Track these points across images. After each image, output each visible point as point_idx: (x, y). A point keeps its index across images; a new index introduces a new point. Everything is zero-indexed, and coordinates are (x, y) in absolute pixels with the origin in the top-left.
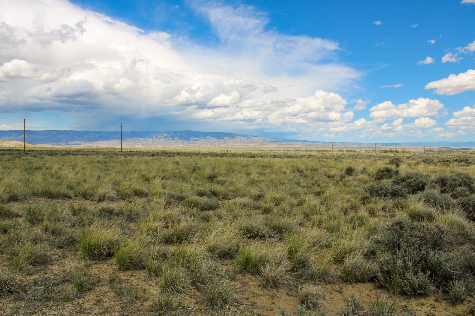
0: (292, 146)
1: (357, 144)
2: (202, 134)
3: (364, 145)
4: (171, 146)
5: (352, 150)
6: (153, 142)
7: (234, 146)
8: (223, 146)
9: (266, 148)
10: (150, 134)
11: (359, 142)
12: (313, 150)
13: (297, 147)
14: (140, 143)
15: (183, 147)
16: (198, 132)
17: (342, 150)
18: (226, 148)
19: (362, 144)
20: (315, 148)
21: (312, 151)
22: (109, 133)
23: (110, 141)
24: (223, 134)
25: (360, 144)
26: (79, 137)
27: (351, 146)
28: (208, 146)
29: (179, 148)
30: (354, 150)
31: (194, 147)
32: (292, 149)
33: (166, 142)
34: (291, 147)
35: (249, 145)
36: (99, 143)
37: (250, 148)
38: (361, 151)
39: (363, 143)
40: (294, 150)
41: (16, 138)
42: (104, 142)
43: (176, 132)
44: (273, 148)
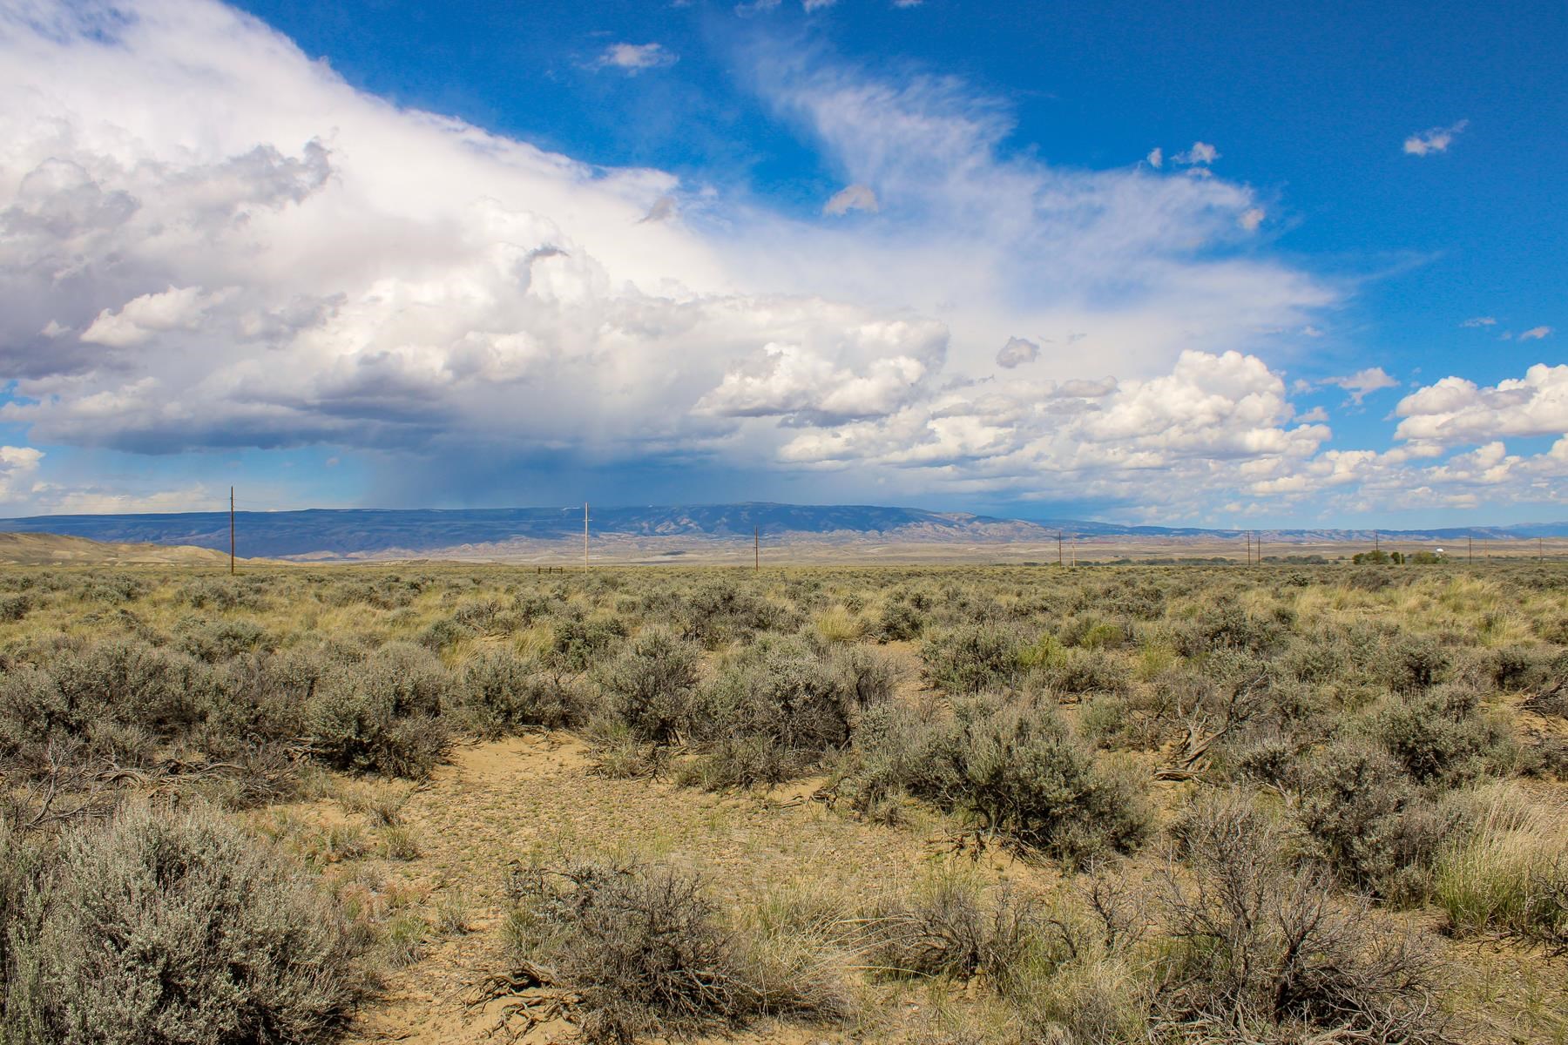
0: (1106, 547)
1: (1338, 534)
2: (805, 513)
3: (1363, 539)
4: (696, 556)
5: (1309, 558)
6: (642, 545)
7: (910, 551)
8: (871, 551)
9: (1016, 555)
10: (634, 518)
11: (1343, 528)
12: (1176, 559)
13: (1122, 552)
14: (599, 549)
15: (738, 560)
16: (791, 507)
17: (1274, 558)
18: (880, 559)
19: (1356, 534)
20: (1187, 551)
21: (1172, 561)
22: (498, 516)
23: (502, 544)
24: (878, 513)
25: (1349, 533)
26: (401, 530)
27: (1314, 544)
28: (823, 554)
29: (724, 561)
30: (1319, 557)
31: (776, 559)
32: (1103, 559)
33: (685, 542)
34: (1104, 553)
35: (961, 546)
36: (464, 551)
37: (962, 558)
38: (1342, 558)
39: (1360, 533)
40: (1113, 559)
41: (204, 536)
42: (481, 546)
43: (717, 511)
44: (1041, 554)
